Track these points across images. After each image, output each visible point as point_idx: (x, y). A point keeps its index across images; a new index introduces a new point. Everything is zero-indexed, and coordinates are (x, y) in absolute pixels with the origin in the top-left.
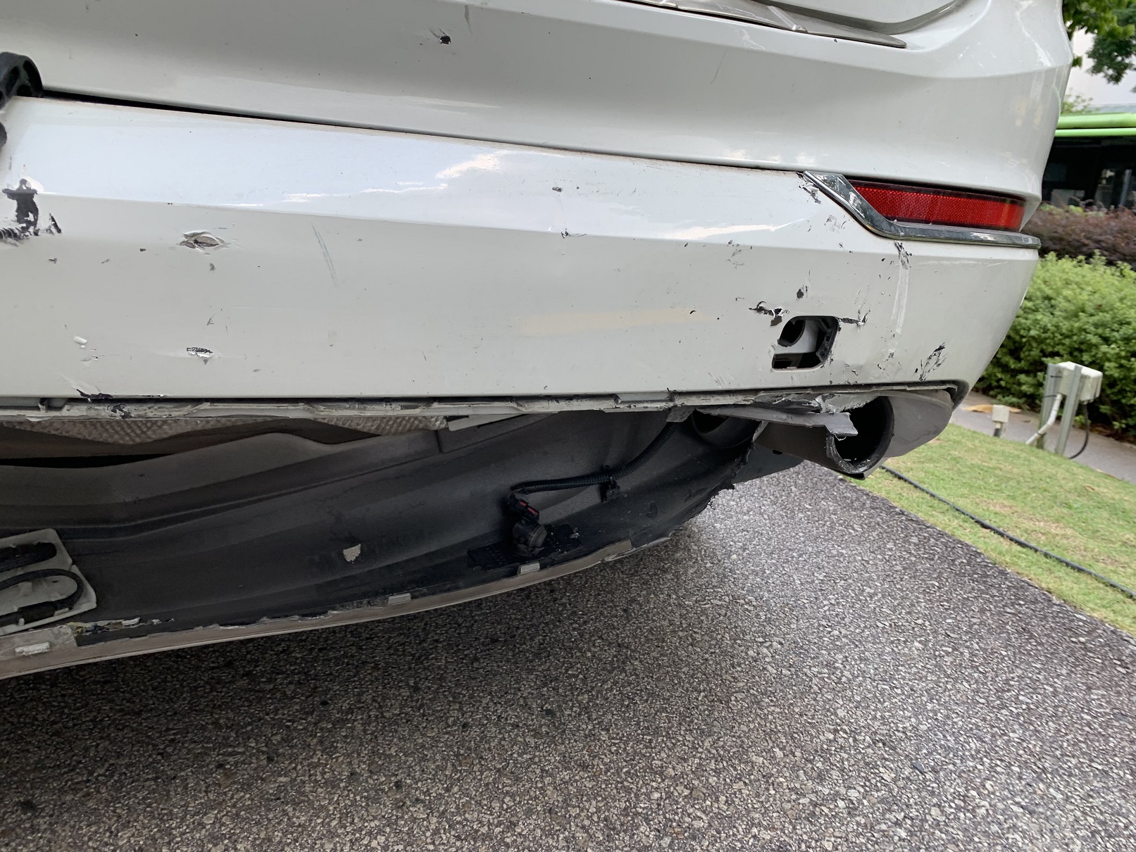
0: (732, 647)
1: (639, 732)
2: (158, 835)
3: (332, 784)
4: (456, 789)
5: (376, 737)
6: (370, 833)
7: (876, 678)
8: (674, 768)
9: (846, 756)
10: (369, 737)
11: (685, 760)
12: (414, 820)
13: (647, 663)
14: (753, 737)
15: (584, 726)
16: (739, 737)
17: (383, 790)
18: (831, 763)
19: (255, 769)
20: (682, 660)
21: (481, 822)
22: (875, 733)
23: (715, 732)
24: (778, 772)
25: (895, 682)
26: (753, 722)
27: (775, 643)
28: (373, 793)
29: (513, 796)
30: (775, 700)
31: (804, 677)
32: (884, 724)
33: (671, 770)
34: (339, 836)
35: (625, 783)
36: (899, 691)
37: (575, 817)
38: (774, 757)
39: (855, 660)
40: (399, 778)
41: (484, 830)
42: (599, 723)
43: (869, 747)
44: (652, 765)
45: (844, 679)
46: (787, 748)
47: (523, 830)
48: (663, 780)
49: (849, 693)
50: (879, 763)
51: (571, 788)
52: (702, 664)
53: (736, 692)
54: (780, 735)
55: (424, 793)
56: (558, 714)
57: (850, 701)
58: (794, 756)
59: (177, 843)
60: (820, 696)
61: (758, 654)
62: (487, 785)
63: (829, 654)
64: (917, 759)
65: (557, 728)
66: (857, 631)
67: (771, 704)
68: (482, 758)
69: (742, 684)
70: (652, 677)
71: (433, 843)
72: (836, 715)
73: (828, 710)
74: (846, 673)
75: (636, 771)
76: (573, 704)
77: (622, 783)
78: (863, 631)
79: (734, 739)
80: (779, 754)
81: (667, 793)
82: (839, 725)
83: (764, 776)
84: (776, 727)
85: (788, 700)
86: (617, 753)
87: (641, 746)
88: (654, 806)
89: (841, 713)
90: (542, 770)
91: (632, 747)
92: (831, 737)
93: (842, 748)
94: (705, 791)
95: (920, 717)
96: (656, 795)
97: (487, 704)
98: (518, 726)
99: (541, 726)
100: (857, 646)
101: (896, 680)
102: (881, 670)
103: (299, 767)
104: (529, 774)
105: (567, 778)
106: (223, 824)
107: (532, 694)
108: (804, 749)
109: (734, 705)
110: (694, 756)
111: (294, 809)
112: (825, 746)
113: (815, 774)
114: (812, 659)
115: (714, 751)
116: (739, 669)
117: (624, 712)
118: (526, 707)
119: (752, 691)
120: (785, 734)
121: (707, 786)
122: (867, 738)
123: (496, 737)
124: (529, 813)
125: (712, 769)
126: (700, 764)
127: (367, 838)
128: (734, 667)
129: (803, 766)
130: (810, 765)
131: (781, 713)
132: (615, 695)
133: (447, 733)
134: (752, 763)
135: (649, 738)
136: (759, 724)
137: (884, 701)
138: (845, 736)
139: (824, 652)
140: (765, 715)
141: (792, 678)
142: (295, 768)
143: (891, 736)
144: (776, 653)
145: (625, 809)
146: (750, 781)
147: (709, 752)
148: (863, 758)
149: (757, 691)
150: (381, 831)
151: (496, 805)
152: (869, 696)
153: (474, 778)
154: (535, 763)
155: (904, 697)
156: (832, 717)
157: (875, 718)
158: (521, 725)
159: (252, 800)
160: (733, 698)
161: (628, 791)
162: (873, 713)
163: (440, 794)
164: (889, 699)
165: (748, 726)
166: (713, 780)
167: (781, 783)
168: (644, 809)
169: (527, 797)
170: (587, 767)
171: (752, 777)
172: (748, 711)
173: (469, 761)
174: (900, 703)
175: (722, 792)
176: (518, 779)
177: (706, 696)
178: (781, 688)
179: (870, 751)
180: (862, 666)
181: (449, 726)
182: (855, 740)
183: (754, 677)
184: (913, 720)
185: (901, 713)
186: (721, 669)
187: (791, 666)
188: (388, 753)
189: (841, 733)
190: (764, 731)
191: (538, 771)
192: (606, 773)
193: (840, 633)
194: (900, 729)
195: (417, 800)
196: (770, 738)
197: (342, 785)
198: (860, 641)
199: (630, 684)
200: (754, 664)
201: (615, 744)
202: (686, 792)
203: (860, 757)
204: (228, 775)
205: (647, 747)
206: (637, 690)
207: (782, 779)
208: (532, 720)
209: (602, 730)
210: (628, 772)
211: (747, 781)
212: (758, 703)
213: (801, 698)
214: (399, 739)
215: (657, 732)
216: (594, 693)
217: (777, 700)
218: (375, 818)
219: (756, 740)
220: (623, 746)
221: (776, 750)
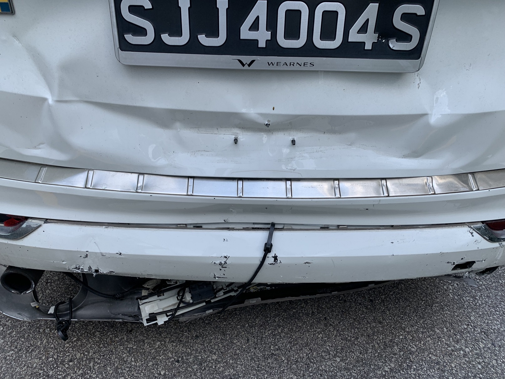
0: (438, 283)
1: (399, 313)
2: (265, 322)
3: (307, 315)
4: (342, 323)
5: (319, 301)
6: (318, 333)
7: (491, 306)
8: (408, 329)
9: (469, 335)
10: (317, 300)
11: (413, 326)
12: (330, 331)
13: (406, 286)
14: (437, 322)
15: (382, 308)
16: (433, 321)
17: (321, 319)
18: (463, 337)
19: (287, 305)
20: (419, 287)
21: (348, 335)
22: (483, 328)
23: (425, 318)
24: (443, 337)
25: (498, 309)
26: (439, 316)
27: (455, 284)
28: (318, 320)
29: (358, 328)
31: (463, 301)
32: (487, 325)
33: (407, 329)
34: (310, 332)
35: (392, 331)
36: (498, 313)
37: (375, 339)
38: (443, 331)
39: (485, 296)
40: (326, 316)
41: (349, 338)
42: (387, 307)
43: (478, 333)
44: (401, 326)
45: (478, 304)
46: (449, 329)
47: (360, 341)
48: (404, 332)
49: (478, 310)
50: (480, 340)
51: (375, 329)
52: (426, 289)
53: (436, 303)
54: (447, 323)
55: (333, 323)
56: (374, 302)
57: (477, 314)
58: (450, 332)
59: (270, 325)
60: (466, 310)
61: (448, 288)
62: (351, 323)
63: (475, 292)
64: (495, 341)
65: (373, 307)
66: (490, 283)
67: (448, 310)
68: (349, 313)
69: (438, 300)
70: (407, 292)
71: (335, 339)
72: (470, 318)
73: (468, 316)
74: (479, 302)
75: (396, 327)
76: (379, 299)
77: (391, 330)
78: (492, 284)
79: (431, 322)
80: (445, 330)
81: (405, 337)
82: (470, 323)
83: (438, 337)
84: (447, 320)
85: (454, 309)
86: (391, 320)
87: (399, 319)
88: (400, 341)
89: (472, 318)
90: (367, 321)
91: (396, 318)
92: (466, 327)
93: (468, 332)
94: (417, 339)
95: (502, 325)
96: (401, 337)
97: (352, 294)
98: (361, 304)
99: (368, 305)
100: (487, 290)
101: (499, 308)
102: (494, 302)
103: (298, 307)
104: (363, 322)
105: (375, 325)
106: (280, 322)
107: (366, 292)
108: (455, 330)
109: (434, 308)
110: (416, 326)
111: (298, 321)
112: (462, 330)
113: (456, 340)
114: (468, 293)
115: (423, 325)
116: (439, 294)
117: (395, 305)
118: (364, 297)
119: (441, 303)
120: (449, 323)
121: (418, 337)
122: (479, 330)
123: (354, 307)
124: (362, 335)
125: (421, 331)
126: (417, 329)
127: (317, 334)
128: (437, 293)
129: (452, 336)
130: (455, 336)
131: (450, 314)
132: (393, 297)
133: (339, 303)
134: (435, 331)
135: (402, 316)
136: (441, 317)
137: (491, 316)
138: (471, 328)
139: (473, 291)
140: (444, 314)
141: (458, 301)
142: (297, 307)
143: (488, 331)
144: (454, 288)
145: (391, 340)
146: (433, 338)
147: (422, 325)
148: (475, 338)
149: (443, 304)
150: (321, 333)
151: (353, 331)
152: (486, 313)
153: (347, 320)
154: (365, 319)
155: (499, 316)
156: (469, 319)
157: (484, 322)
158: (362, 304)
159: (287, 316)
160: (434, 305)
161: (393, 334)
162: (484, 320)
163: (337, 324)
164: (493, 315)
165: (437, 317)
166: (420, 335)
167: (443, 341)
168: (397, 341)
169: (362, 330)
170: (381, 323)
171: (434, 337)
172: (438, 312)
173: (346, 314)
174: (496, 318)
175: (423, 340)
176: (360, 323)
177: (424, 303)
178: (453, 304)
179: (478, 335)
180: (487, 299)
181: (340, 300)
182: (474, 330)
183: (444, 298)
184: (499, 326)
185: (496, 322)
186: (432, 293)
187: (459, 295)
188: (322, 307)
189: (470, 326)
190: (442, 320)
191: (366, 322)
192: (387, 326)
193: (483, 283)
194: (493, 329)
195: (331, 325)
196: (444, 323)
197: (310, 315)
198: (489, 288)
199: (399, 294)
200: (445, 292)
201: (391, 316)
202: (411, 338)
203: (474, 337)
204: (280, 306)
205: (401, 319)
206: (401, 297)
207: (444, 340)
208: (366, 302)
209: (388, 310)
210: (394, 327)
211: (432, 338)
212: (443, 309)
213: (459, 309)
214: (326, 302)
215: (405, 314)
216: (386, 295)
217: (450, 309)
218: (319, 328)
219: (439, 323)
220: (393, 317)
221: (445, 328)
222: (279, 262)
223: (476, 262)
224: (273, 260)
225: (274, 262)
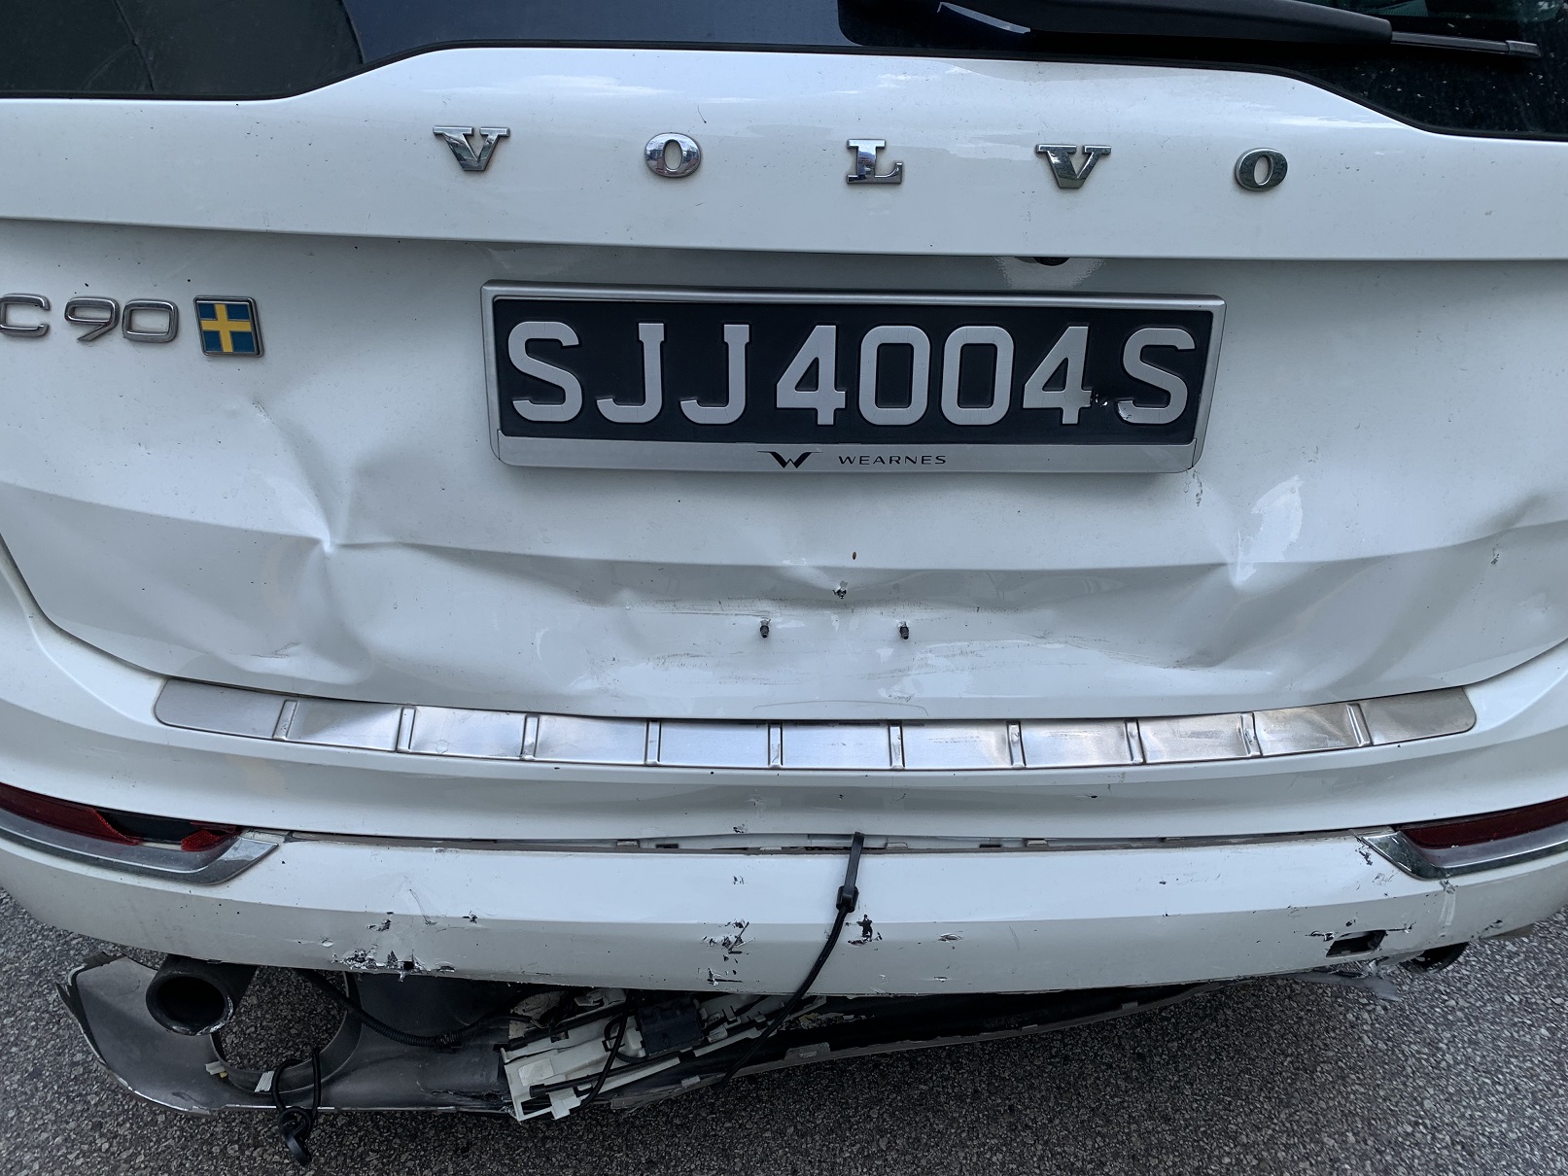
0: (1331, 1006)
1: (1221, 1091)
2: (841, 1120)
3: (960, 1098)
4: (1057, 1121)
5: (993, 1058)
6: (991, 1149)
7: (1480, 1069)
8: (1247, 1136)
9: (1418, 1153)
10: (987, 1057)
11: (1260, 1130)
12: (1024, 1144)
13: (1240, 1013)
14: (1329, 1116)
15: (1171, 1077)
16: (1316, 1113)
17: (999, 1111)
18: (1401, 1158)
19: (902, 1074)
20: (1275, 1015)
21: (1076, 1157)
22: (1458, 1133)
23: (1293, 1104)
24: (1346, 1158)
25: (1500, 1076)
26: (1333, 1099)
27: (1379, 1008)
28: (992, 1113)
29: (1103, 1137)
30: (1362, 1077)
31: (1400, 1055)
32: (1470, 1125)
33: (1244, 1137)
34: (968, 1147)
35: (1201, 1143)
36: (1500, 1089)
37: (1154, 1168)
38: (1345, 1142)
39: (1463, 1041)
40: (1012, 1102)
41: (1079, 1164)
42: (1186, 1076)
43: (1445, 1148)
44: (1227, 1128)
45: (1443, 1064)
46: (1361, 1135)
47: (1110, 1171)
48: (1235, 1146)
49: (1443, 1082)
50: (1450, 1167)
51: (1153, 1138)
52: (1296, 1023)
53: (1324, 1062)
54: (1357, 1119)
55: (1032, 1120)
56: (1148, 1060)
57: (1442, 1091)
58: (1366, 1144)
59: (856, 1129)
60: (1411, 1080)
61: (1357, 1018)
62: (1082, 1122)
63: (1436, 1030)
64: (1492, 1170)
65: (1146, 1074)
66: (1479, 1004)
67: (1358, 1082)
68: (1079, 1094)
69: (1331, 1054)
70: (1242, 1031)
71: (1039, 1168)
72: (1421, 1105)
73: (1415, 1099)
74: (1448, 1057)
75: (1212, 1132)
76: (1163, 1051)
77: (1198, 1141)
78: (1485, 1005)
79: (1310, 1115)
80: (1351, 1138)
81: (1237, 1159)
82: (1422, 1118)
83: (1331, 1160)
84: (1355, 1110)
85: (1376, 1079)
86: (1197, 1110)
87: (1221, 1107)
88: (1224, 1171)
89: (1428, 1104)
90: (1130, 1116)
91: (1212, 1107)
92: (1409, 1129)
93: (1417, 1144)
94: (1272, 1164)
95: (1513, 1123)
96: (1227, 1160)
97: (1086, 1038)
98: (1111, 1066)
99: (1132, 1070)
100: (1471, 1024)
101: (1503, 1074)
102: (1488, 1059)
103: (934, 1078)
104: (1119, 1118)
105: (1151, 1127)
106: (884, 1120)
107: (1127, 1033)
108: (1379, 1138)
109: (1318, 1077)
110: (1268, 1127)
111: (934, 1117)
112: (1400, 1139)
113: (1381, 1167)
114: (1416, 1033)
115: (1288, 1125)
116: (1333, 1035)
117: (1209, 1067)
118: (1119, 1047)
119: (1340, 1063)
120: (1363, 1119)
121: (1275, 1159)
122: (1448, 1138)
123: (1092, 1075)
124: (1116, 1155)
125: (1282, 1144)
126: (1271, 1136)
127: (989, 1153)
128: (1328, 1032)
129: (1372, 1156)
130: (1379, 1157)
131: (1364, 1093)
132: (1203, 1046)
133: (1049, 1064)
134: (1323, 1143)
135: (1229, 1099)
136: (1339, 1102)
137: (1480, 1098)
138: (1424, 1131)
139: (1431, 1026)
140: (1348, 1093)
141: (1387, 1054)
142: (931, 1078)
143: (1473, 1140)
144: (1376, 1020)
145: (1198, 1168)
146: (1317, 1162)
147: (1284, 1125)
148: (1436, 1160)
149: (1346, 1064)
150: (999, 1150)
151: (1089, 1143)
152: (1466, 1089)
153: (1072, 1114)
154: (1124, 1108)
155: (1503, 1096)
156: (1417, 1108)
157: (1463, 1116)
158: (1114, 1066)
159: (903, 1102)
160: (1319, 1069)
161: (1202, 1150)
162: (1462, 1110)
163: (1044, 1124)
164: (1486, 1096)
165: (1327, 1103)
166: (1281, 1155)
167: (1346, 1169)
168: (1213, 1171)
169: (1115, 1141)
170: (1169, 1120)
171: (1319, 1159)
172: (1330, 1086)
173: (1069, 1095)
174: (1496, 1103)
175: (1287, 1168)
176: (1109, 1121)
177: (1291, 1062)
178: (1372, 1064)
179: (1446, 1152)
180: (1469, 1050)
181: (1053, 1057)
182: (1434, 1138)
183: (1346, 1046)
184: (1504, 1125)
185: (1494, 1115)
186: (1314, 1032)
187: (1389, 1039)
188: (1003, 1076)
189: (1421, 1127)
190: (1342, 1111)
191: (1126, 1116)
192: (1185, 1129)
193: (1457, 1003)
194: (1487, 1133)
195: (1026, 1125)
196: (1347, 1120)
197: (968, 1101)
198: (1476, 1018)
199: (1219, 1036)
200: (1350, 1030)
201: (1196, 1100)
202: (1255, 1162)
203: (1432, 1157)
204: (883, 1075)
205: (1226, 1109)
206: (1225, 1044)
207: (1347, 1166)
208: (1125, 1062)
209: (1187, 1083)
210: (1205, 1132)
211: (1313, 1162)
212: (1343, 1079)
213: (1390, 1080)
214: (1012, 1063)
215: (1237, 1096)
216: (1184, 1042)
217: (1365, 1079)
218: (994, 1137)
219: (1332, 1120)
220: (1204, 1104)
221: (1350, 1134)
222: (875, 936)
223: (1388, 932)
224: (861, 933)
225: (864, 936)
